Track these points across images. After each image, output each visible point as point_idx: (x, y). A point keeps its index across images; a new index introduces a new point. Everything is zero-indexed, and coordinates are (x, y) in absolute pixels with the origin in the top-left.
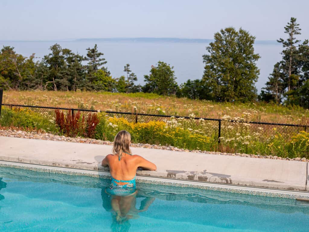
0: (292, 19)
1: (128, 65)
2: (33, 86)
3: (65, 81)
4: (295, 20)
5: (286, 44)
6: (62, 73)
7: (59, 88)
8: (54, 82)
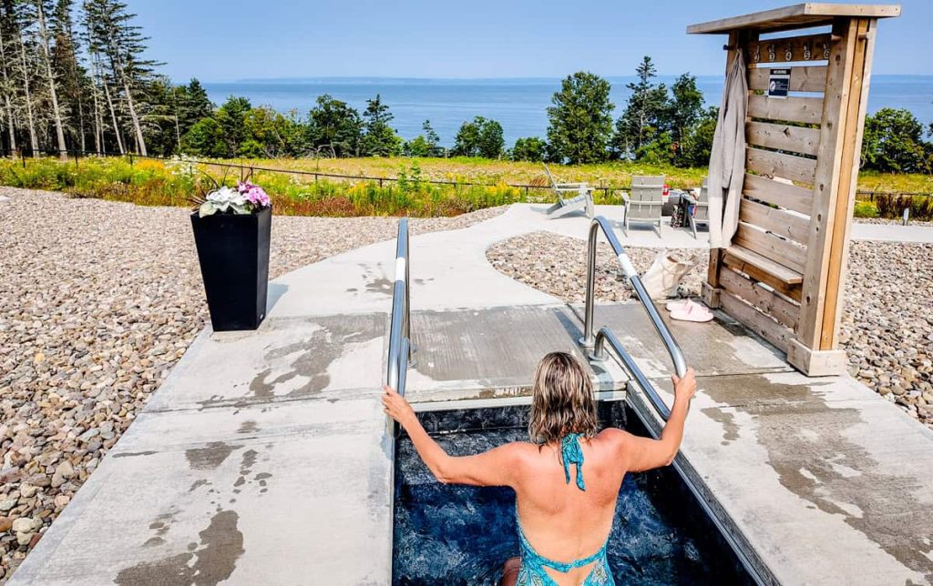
0: (646, 58)
1: (428, 122)
2: (304, 151)
3: (345, 144)
4: (650, 59)
5: (638, 90)
6: (342, 134)
7: (339, 153)
8: (332, 145)
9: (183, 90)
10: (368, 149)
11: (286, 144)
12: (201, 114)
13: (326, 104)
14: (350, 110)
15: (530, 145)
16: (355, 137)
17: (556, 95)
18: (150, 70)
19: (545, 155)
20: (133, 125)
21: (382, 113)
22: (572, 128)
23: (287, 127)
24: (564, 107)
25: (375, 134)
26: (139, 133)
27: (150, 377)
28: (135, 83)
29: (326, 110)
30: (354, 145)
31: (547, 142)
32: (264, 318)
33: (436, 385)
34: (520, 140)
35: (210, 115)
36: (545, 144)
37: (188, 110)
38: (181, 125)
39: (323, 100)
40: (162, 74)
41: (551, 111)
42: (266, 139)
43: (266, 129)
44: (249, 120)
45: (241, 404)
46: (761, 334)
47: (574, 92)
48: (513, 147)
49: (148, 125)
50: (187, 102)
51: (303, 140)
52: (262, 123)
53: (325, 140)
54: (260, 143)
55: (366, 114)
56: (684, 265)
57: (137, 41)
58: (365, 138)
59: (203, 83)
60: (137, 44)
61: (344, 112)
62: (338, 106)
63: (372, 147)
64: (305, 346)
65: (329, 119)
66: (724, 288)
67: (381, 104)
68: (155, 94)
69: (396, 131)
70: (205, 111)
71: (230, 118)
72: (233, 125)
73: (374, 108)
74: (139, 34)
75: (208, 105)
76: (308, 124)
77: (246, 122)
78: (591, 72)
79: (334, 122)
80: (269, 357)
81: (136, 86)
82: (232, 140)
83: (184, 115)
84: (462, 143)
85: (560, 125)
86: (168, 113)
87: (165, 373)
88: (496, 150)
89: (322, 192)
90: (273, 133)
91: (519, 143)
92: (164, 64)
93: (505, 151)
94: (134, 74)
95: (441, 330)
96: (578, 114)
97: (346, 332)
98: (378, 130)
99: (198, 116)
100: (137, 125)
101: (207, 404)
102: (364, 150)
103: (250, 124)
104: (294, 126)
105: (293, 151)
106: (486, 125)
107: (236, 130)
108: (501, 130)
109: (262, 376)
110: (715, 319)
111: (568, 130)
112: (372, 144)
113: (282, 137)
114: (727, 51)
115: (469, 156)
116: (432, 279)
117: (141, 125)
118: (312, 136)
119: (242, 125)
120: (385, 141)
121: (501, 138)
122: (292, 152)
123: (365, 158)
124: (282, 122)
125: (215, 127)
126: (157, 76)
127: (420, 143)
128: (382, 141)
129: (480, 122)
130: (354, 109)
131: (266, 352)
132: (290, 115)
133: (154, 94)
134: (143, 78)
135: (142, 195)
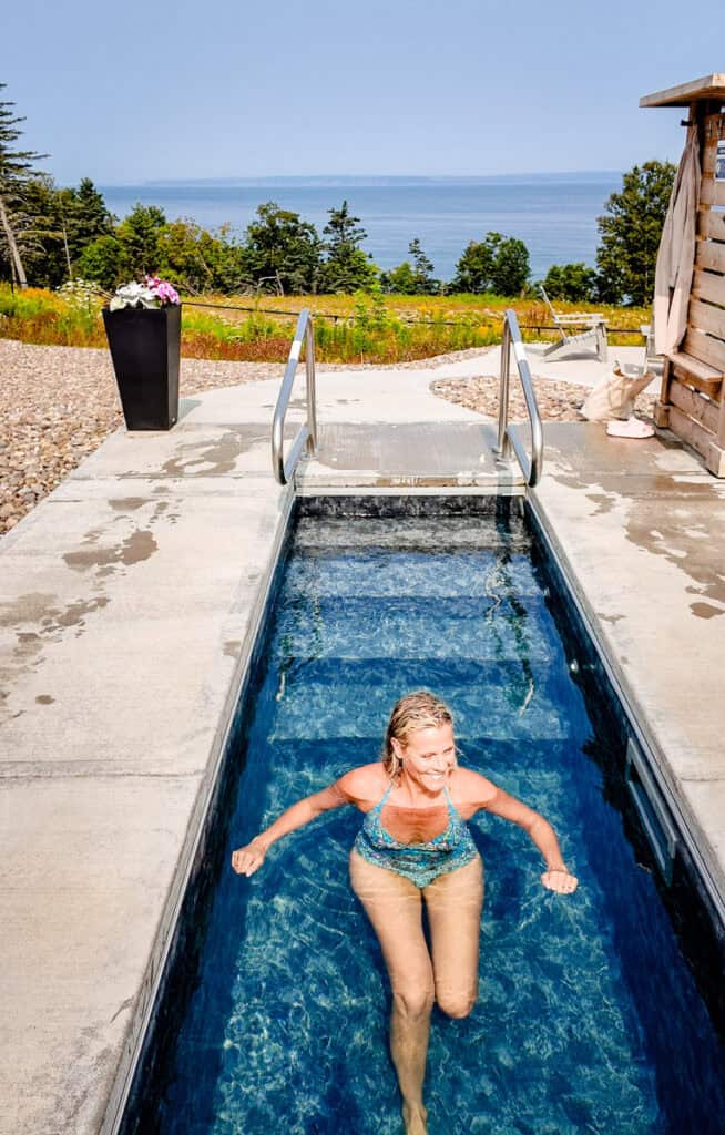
6: (293, 260)
7: (288, 288)
8: (278, 277)
9: (70, 195)
10: (329, 284)
11: (215, 275)
12: (97, 231)
13: (270, 217)
14: (305, 226)
15: (569, 276)
16: (311, 266)
17: (614, 198)
18: (27, 166)
19: (593, 292)
20: (7, 244)
21: (350, 229)
22: (636, 250)
23: (217, 251)
24: (625, 217)
25: (339, 261)
26: (17, 257)
27: (71, 459)
28: (8, 185)
29: (271, 225)
30: (309, 277)
31: (597, 272)
32: (175, 423)
33: (336, 472)
34: (555, 268)
35: (109, 233)
36: (593, 274)
37: (79, 223)
38: (72, 246)
39: (265, 211)
40: (43, 171)
41: (605, 224)
42: (188, 269)
43: (187, 254)
44: (164, 240)
45: (154, 477)
46: (694, 446)
47: (641, 194)
48: (544, 279)
49: (27, 245)
50: (77, 213)
51: (238, 270)
52: (181, 245)
53: (269, 270)
54: (179, 274)
55: (327, 231)
56: (631, 380)
57: (9, 123)
58: (325, 267)
59: (98, 186)
60: (8, 128)
61: (295, 229)
62: (287, 219)
63: (335, 280)
64: (215, 444)
65: (274, 238)
66: (673, 405)
67: (350, 216)
68: (35, 200)
69: (371, 257)
70: (103, 226)
71: (138, 237)
72: (141, 246)
73: (339, 221)
74: (11, 114)
75: (106, 217)
76: (247, 245)
77: (159, 243)
78: (670, 162)
79: (281, 243)
80: (180, 449)
81: (9, 189)
82: (141, 269)
83: (75, 232)
84: (467, 273)
85: (618, 245)
86: (53, 229)
87: (84, 458)
88: (517, 284)
89: (257, 333)
90: (197, 259)
91: (554, 274)
92: (45, 156)
93: (532, 284)
94: (6, 172)
95: (354, 437)
96: (647, 228)
97: (256, 435)
98: (344, 255)
99: (94, 233)
100: (13, 244)
101: (124, 476)
102: (323, 284)
103: (165, 245)
104: (225, 250)
105: (225, 286)
106: (504, 245)
107: (146, 254)
108: (526, 252)
109: (173, 461)
110: (655, 436)
111: (630, 253)
112: (334, 276)
113: (209, 265)
114: (686, 128)
115: (476, 293)
116: (357, 400)
117: (18, 244)
118: (250, 264)
119: (155, 248)
120: (354, 271)
121: (525, 266)
122: (223, 287)
123: (325, 297)
124: (208, 243)
125: (117, 250)
126: (36, 175)
127: (405, 274)
128: (349, 270)
129: (494, 241)
130: (309, 223)
131: (178, 446)
132: (219, 233)
133: (33, 201)
134: (18, 178)
135: (30, 331)
